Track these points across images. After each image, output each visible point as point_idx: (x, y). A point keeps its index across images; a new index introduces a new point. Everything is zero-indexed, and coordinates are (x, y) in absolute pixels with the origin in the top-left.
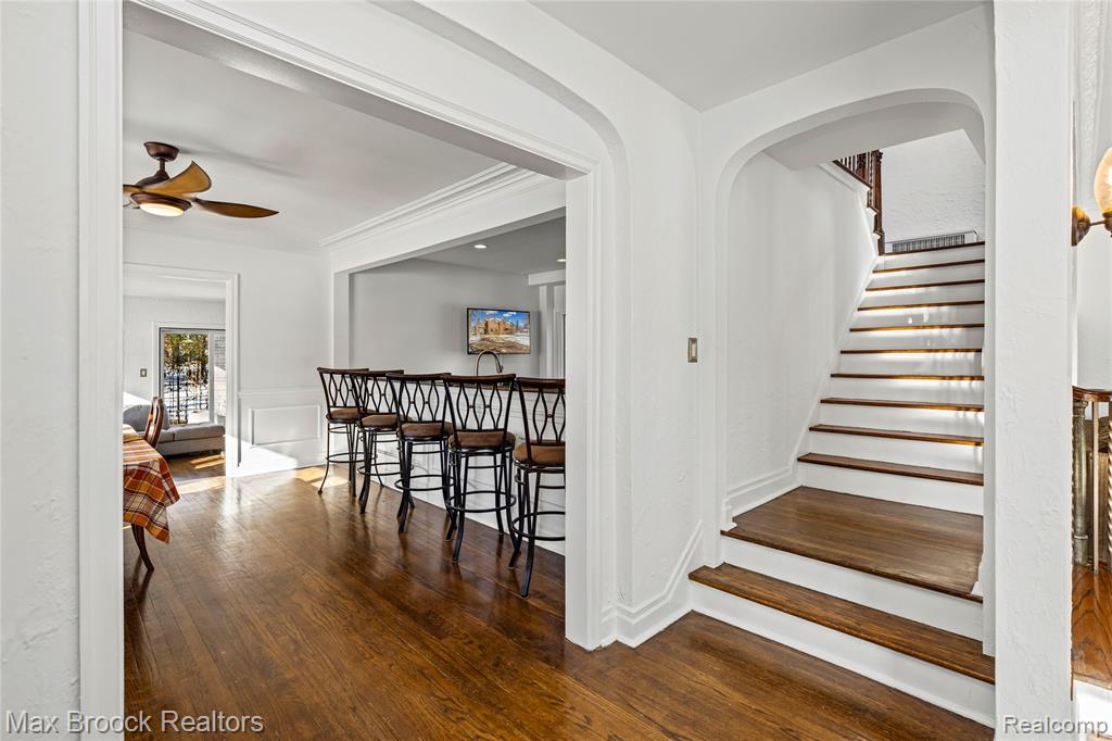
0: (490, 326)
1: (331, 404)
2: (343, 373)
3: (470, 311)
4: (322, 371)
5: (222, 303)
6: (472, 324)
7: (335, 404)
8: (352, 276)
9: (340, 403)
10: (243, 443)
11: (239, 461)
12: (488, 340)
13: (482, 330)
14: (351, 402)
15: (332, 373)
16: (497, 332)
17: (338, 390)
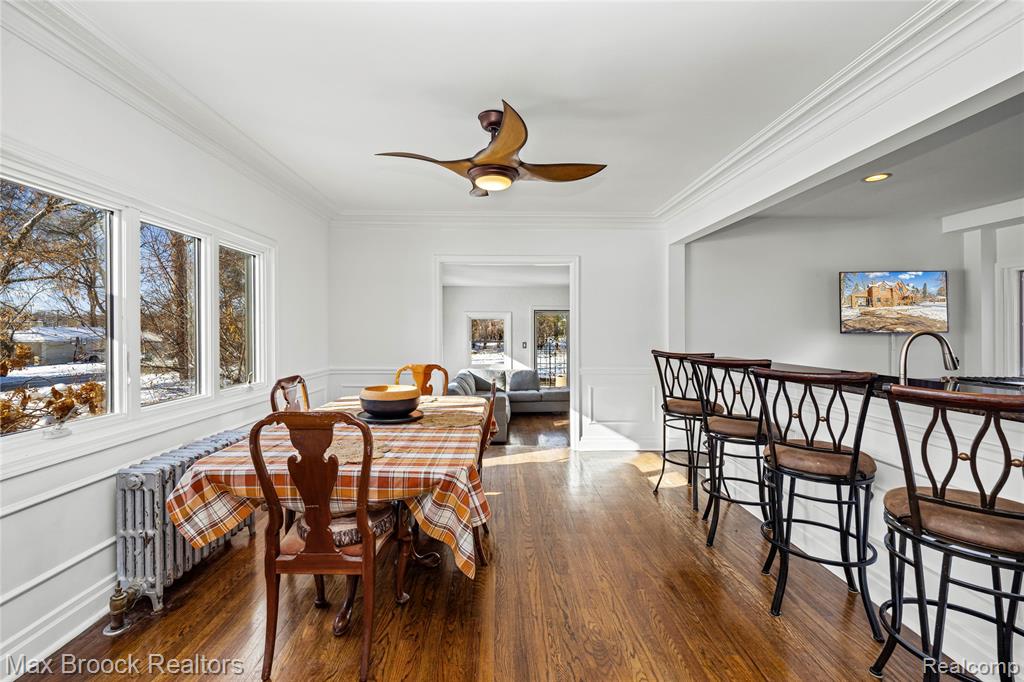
0: (876, 295)
1: (668, 393)
2: (682, 358)
3: (843, 275)
4: (657, 354)
5: (566, 288)
6: (846, 293)
7: (671, 393)
8: (688, 245)
9: (677, 393)
10: (584, 417)
11: (581, 435)
12: (872, 314)
13: (863, 301)
14: (692, 394)
15: (669, 357)
16: (888, 302)
17: (676, 378)
